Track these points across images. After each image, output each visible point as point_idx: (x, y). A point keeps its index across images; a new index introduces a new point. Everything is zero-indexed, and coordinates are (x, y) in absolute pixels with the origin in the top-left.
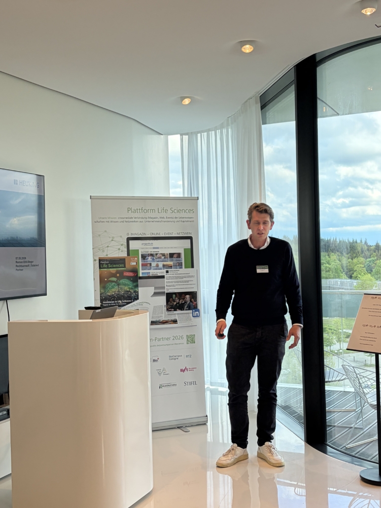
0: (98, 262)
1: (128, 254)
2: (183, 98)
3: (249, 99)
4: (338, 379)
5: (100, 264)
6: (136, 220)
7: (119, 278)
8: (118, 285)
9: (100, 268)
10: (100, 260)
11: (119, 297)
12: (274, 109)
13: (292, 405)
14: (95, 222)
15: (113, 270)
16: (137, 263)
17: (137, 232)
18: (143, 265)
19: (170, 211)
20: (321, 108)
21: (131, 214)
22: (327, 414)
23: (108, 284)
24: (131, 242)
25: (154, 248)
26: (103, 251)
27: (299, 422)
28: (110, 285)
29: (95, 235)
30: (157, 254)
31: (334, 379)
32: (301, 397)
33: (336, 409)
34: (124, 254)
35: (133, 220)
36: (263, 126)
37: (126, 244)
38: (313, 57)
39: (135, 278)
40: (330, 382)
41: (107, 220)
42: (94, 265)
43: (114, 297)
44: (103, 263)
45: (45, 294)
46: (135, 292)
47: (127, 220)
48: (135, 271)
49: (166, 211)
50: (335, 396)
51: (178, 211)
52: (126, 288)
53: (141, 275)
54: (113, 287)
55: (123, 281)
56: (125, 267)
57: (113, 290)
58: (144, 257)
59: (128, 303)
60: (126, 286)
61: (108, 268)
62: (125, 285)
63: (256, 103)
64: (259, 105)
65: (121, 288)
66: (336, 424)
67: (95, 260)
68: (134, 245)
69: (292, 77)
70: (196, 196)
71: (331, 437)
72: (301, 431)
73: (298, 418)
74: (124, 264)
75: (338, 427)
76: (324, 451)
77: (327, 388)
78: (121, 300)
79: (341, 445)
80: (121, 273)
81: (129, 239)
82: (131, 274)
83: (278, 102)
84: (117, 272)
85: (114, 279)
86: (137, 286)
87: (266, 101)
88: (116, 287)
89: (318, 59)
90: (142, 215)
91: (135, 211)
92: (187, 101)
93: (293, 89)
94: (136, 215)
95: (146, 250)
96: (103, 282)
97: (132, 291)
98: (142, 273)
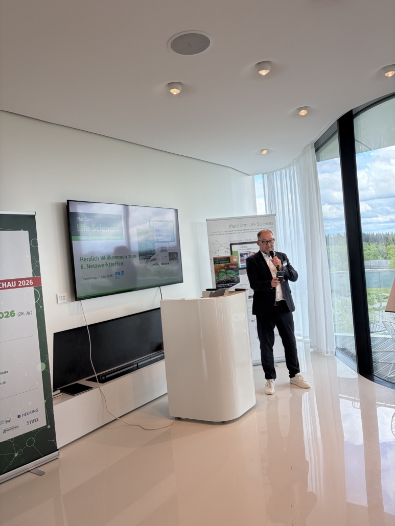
0: (213, 260)
1: (232, 254)
2: (262, 150)
3: (307, 146)
4: (380, 330)
5: (214, 261)
6: (235, 232)
7: (227, 270)
8: (226, 274)
9: (214, 264)
10: (214, 259)
11: (228, 282)
12: (324, 152)
13: (348, 348)
14: (209, 235)
15: (223, 265)
16: (238, 259)
17: (236, 239)
18: (241, 260)
19: (257, 225)
20: (358, 147)
21: (232, 229)
22: (373, 354)
23: (220, 274)
24: (233, 246)
25: (248, 249)
26: (216, 253)
27: (354, 360)
28: (221, 274)
29: (211, 244)
30: (250, 253)
31: (376, 331)
32: (353, 342)
33: (379, 351)
34: (229, 254)
35: (234, 232)
36: (317, 163)
37: (229, 248)
38: (351, 112)
39: (237, 270)
40: (373, 332)
41: (217, 233)
42: (211, 262)
43: (224, 282)
44: (216, 261)
45: (182, 282)
46: (237, 278)
47: (230, 232)
48: (237, 265)
49: (255, 225)
50: (378, 341)
51: (263, 224)
52: (232, 276)
53: (240, 267)
54: (223, 275)
55: (229, 271)
56: (230, 262)
57: (223, 277)
58: (241, 255)
59: (233, 285)
60: (232, 275)
61: (219, 263)
62: (231, 273)
63: (312, 148)
64: (314, 149)
65: (228, 276)
66: (379, 361)
67: (211, 259)
68: (235, 248)
69: (336, 128)
70: (274, 213)
71: (377, 370)
72: (355, 365)
73: (352, 356)
74: (229, 260)
75: (382, 362)
76: (372, 380)
77: (372, 335)
78: (229, 283)
79: (384, 376)
80: (228, 266)
81: (231, 245)
82: (234, 267)
83: (328, 146)
84: (225, 266)
85: (224, 270)
86: (238, 274)
87: (318, 146)
88: (225, 275)
89: (354, 113)
90: (239, 229)
91: (234, 227)
92: (265, 152)
93: (337, 135)
94: (235, 229)
95: (243, 251)
96: (217, 272)
97: (235, 277)
98: (241, 266)
